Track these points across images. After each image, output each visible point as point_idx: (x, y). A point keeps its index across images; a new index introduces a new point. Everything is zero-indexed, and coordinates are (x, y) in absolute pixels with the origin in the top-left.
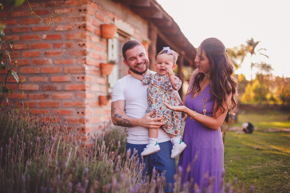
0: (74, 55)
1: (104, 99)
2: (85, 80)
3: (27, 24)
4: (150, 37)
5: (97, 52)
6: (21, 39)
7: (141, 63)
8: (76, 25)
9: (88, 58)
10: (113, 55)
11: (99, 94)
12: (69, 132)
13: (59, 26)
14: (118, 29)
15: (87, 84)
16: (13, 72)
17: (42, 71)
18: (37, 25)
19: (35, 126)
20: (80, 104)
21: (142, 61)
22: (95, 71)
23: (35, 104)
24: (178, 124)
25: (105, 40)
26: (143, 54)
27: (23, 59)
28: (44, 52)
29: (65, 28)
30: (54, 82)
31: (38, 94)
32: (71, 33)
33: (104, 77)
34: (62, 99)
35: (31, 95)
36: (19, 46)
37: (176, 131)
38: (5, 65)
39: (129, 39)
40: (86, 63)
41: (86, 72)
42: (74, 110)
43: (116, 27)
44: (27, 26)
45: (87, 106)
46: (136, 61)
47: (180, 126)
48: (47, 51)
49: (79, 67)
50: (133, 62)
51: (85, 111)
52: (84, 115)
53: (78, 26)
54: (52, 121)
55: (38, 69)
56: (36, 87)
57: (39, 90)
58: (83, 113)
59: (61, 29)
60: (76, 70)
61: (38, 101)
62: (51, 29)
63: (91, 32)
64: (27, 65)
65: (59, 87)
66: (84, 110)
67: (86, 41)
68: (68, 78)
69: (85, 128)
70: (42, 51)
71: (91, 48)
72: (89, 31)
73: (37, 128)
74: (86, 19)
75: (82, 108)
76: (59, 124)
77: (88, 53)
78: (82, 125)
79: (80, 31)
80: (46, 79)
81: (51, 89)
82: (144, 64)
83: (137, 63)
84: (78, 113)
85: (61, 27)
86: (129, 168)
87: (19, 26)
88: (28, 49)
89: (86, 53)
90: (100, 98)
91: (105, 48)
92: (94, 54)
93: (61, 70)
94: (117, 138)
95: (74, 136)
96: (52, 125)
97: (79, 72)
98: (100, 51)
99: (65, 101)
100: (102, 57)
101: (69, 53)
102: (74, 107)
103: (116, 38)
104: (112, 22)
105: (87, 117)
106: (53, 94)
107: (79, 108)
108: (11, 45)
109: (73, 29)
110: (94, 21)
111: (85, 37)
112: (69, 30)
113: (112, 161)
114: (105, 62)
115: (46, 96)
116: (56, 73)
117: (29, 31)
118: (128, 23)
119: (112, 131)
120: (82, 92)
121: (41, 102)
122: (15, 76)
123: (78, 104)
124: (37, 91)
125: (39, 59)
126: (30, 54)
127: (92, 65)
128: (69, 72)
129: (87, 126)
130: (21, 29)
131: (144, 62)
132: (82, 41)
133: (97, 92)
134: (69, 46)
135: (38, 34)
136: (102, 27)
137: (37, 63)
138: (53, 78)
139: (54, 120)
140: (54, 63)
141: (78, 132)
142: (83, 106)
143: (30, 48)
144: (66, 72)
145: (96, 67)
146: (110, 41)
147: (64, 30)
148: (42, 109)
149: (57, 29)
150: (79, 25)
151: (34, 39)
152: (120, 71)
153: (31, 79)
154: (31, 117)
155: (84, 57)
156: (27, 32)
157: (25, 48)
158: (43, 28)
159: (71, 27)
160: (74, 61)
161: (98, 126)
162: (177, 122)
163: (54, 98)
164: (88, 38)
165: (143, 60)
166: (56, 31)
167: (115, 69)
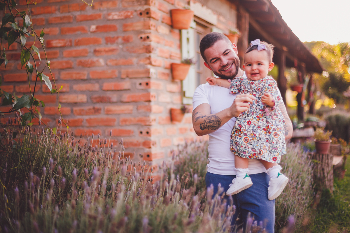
0: (134, 52)
1: (177, 113)
2: (150, 87)
3: (69, 12)
4: (239, 26)
5: (166, 48)
6: (62, 32)
7: (228, 64)
8: (136, 11)
9: (153, 56)
10: (188, 52)
11: (170, 107)
12: (126, 160)
13: (113, 13)
14: (195, 16)
15: (152, 93)
16: (44, 76)
17: (91, 76)
18: (83, 13)
19: (79, 153)
20: (144, 121)
21: (228, 61)
22: (164, 74)
23: (82, 121)
24: (278, 146)
25: (177, 31)
26: (228, 51)
27: (65, 60)
28: (92, 50)
29: (121, 16)
30: (108, 90)
31: (86, 108)
32: (129, 22)
33: (176, 83)
34: (119, 114)
35: (76, 109)
36: (59, 43)
37: (275, 157)
38: (33, 66)
39: (211, 30)
40: (150, 63)
41: (150, 76)
42: (135, 130)
43: (192, 12)
44: (69, 14)
45: (153, 123)
46: (221, 63)
47: (281, 150)
48: (98, 48)
49: (141, 69)
50: (217, 65)
51: (150, 130)
52: (150, 136)
53: (139, 12)
54: (102, 145)
55: (85, 73)
56: (83, 98)
57: (87, 102)
58: (148, 133)
59: (116, 17)
60: (138, 73)
61: (86, 117)
62: (102, 18)
63: (157, 20)
64: (70, 68)
65: (114, 97)
66: (149, 128)
67: (150, 33)
68: (126, 85)
69: (151, 153)
70: (90, 48)
71: (158, 42)
72: (154, 18)
73: (81, 155)
74: (150, 2)
75: (146, 125)
76: (112, 150)
77: (153, 49)
78: (147, 150)
79: (142, 19)
80: (96, 87)
81: (103, 100)
82: (232, 64)
83: (221, 65)
84: (141, 133)
85: (116, 15)
86: (212, 216)
87: (58, 14)
88: (71, 46)
89: (151, 49)
90: (171, 112)
91: (178, 42)
92: (161, 51)
93: (117, 73)
94: (196, 167)
95: (134, 166)
96: (102, 151)
97: (142, 76)
98: (170, 46)
99: (123, 117)
100: (173, 54)
101: (128, 50)
102: (134, 125)
103: (192, 28)
104: (187, 6)
105: (153, 138)
106: (106, 108)
107: (142, 126)
108: (41, 38)
109: (131, 16)
110: (161, 5)
111: (149, 26)
112: (127, 17)
113: (185, 204)
114: (178, 61)
115: (97, 111)
116: (110, 78)
117: (72, 21)
118: (208, 8)
119: (189, 157)
120: (147, 103)
121: (90, 119)
122: (46, 81)
123: (140, 121)
124: (84, 103)
125: (86, 59)
126: (74, 53)
127: (159, 66)
128: (127, 77)
129: (154, 150)
130: (61, 18)
131: (231, 62)
132: (145, 33)
133: (168, 103)
134: (126, 40)
135: (84, 25)
136: (172, 13)
137: (84, 65)
138: (107, 85)
139: (105, 143)
140: (107, 64)
141: (142, 159)
142: (148, 123)
143: (73, 44)
144: (124, 76)
145: (166, 68)
146: (184, 32)
147: (120, 18)
148: (92, 129)
149: (110, 17)
150: (140, 10)
151: (78, 33)
152: (199, 74)
153: (76, 87)
154: (73, 140)
155: (148, 55)
156: (70, 23)
157: (67, 45)
158: (91, 16)
159: (129, 14)
160: (135, 60)
161: (169, 151)
162: (277, 143)
163: (108, 112)
164: (152, 28)
165: (229, 59)
166: (109, 20)
167: (192, 72)
